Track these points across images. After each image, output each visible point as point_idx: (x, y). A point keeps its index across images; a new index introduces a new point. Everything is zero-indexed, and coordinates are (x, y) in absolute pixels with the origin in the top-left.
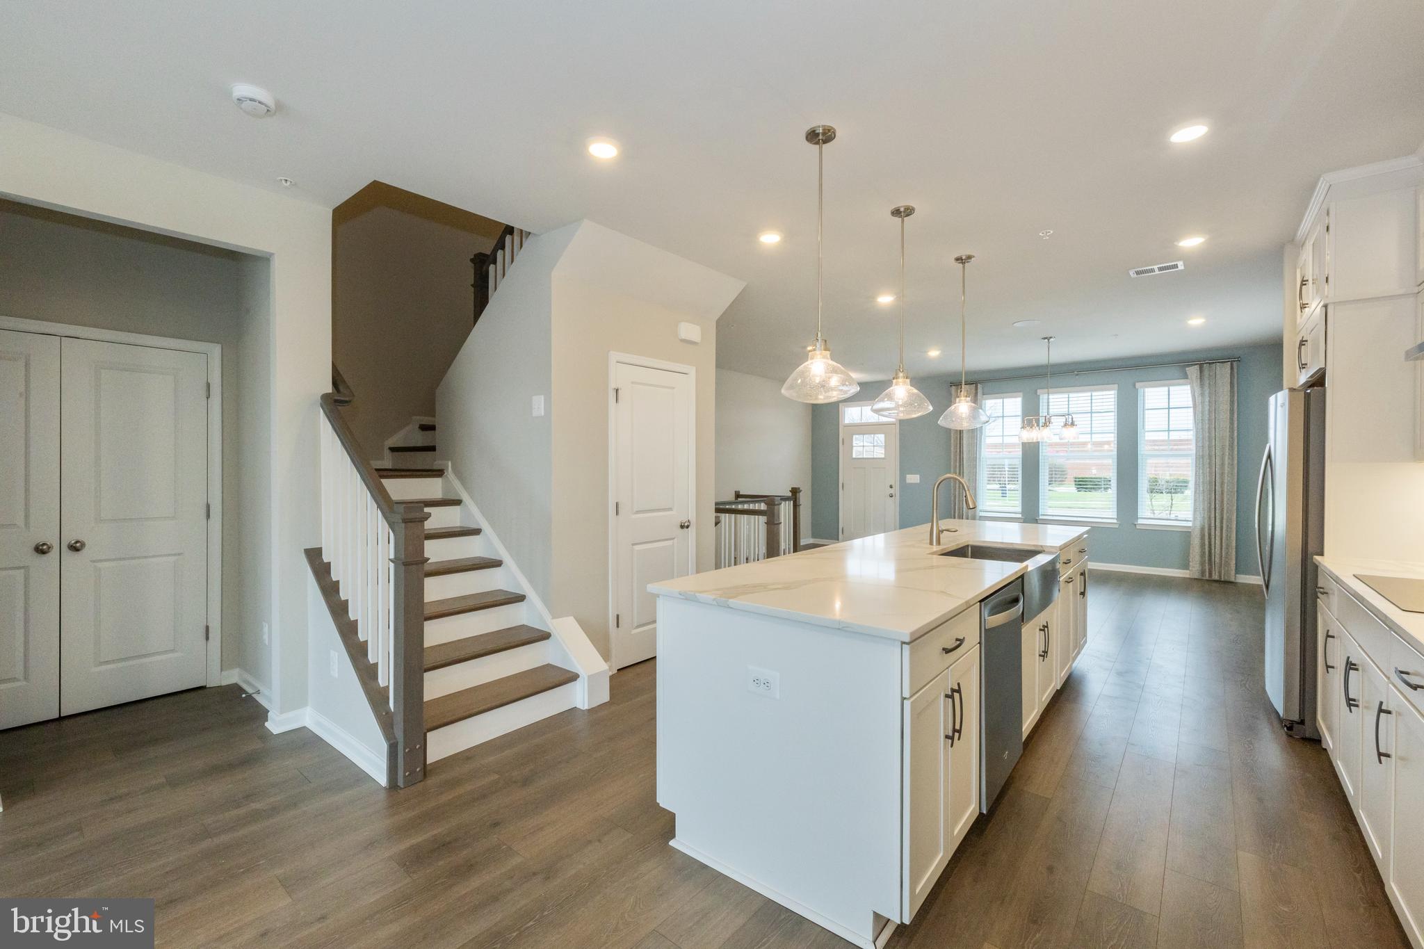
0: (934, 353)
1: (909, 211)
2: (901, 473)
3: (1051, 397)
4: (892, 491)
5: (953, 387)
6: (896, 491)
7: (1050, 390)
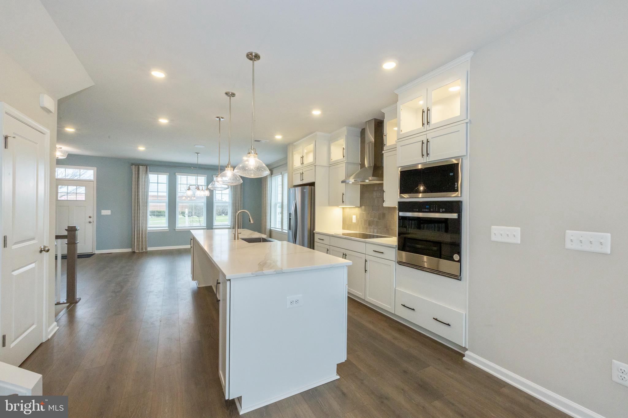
0: (141, 148)
1: (233, 95)
2: (97, 209)
3: (198, 177)
4: (91, 220)
5: (133, 166)
6: (94, 219)
7: (198, 175)
